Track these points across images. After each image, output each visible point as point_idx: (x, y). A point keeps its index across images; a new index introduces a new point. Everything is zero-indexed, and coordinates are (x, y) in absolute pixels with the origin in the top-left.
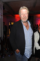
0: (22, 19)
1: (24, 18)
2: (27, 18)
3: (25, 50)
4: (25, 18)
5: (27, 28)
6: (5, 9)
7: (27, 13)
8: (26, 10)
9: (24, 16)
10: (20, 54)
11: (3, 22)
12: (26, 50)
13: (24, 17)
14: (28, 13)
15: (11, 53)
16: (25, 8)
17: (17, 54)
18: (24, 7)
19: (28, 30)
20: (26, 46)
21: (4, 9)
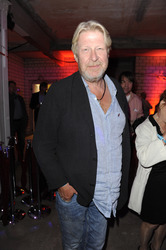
0: (84, 68)
1: (91, 64)
2: (104, 66)
3: (94, 186)
4: (95, 64)
5: (102, 105)
6: (17, 28)
7: (103, 46)
8: (100, 34)
9: (91, 57)
10: (79, 201)
11: (10, 82)
12: (98, 186)
13: (94, 59)
14: (107, 47)
15: (43, 206)
16: (97, 27)
17: (65, 204)
18: (93, 23)
19: (105, 112)
20: (101, 173)
21: (10, 25)
